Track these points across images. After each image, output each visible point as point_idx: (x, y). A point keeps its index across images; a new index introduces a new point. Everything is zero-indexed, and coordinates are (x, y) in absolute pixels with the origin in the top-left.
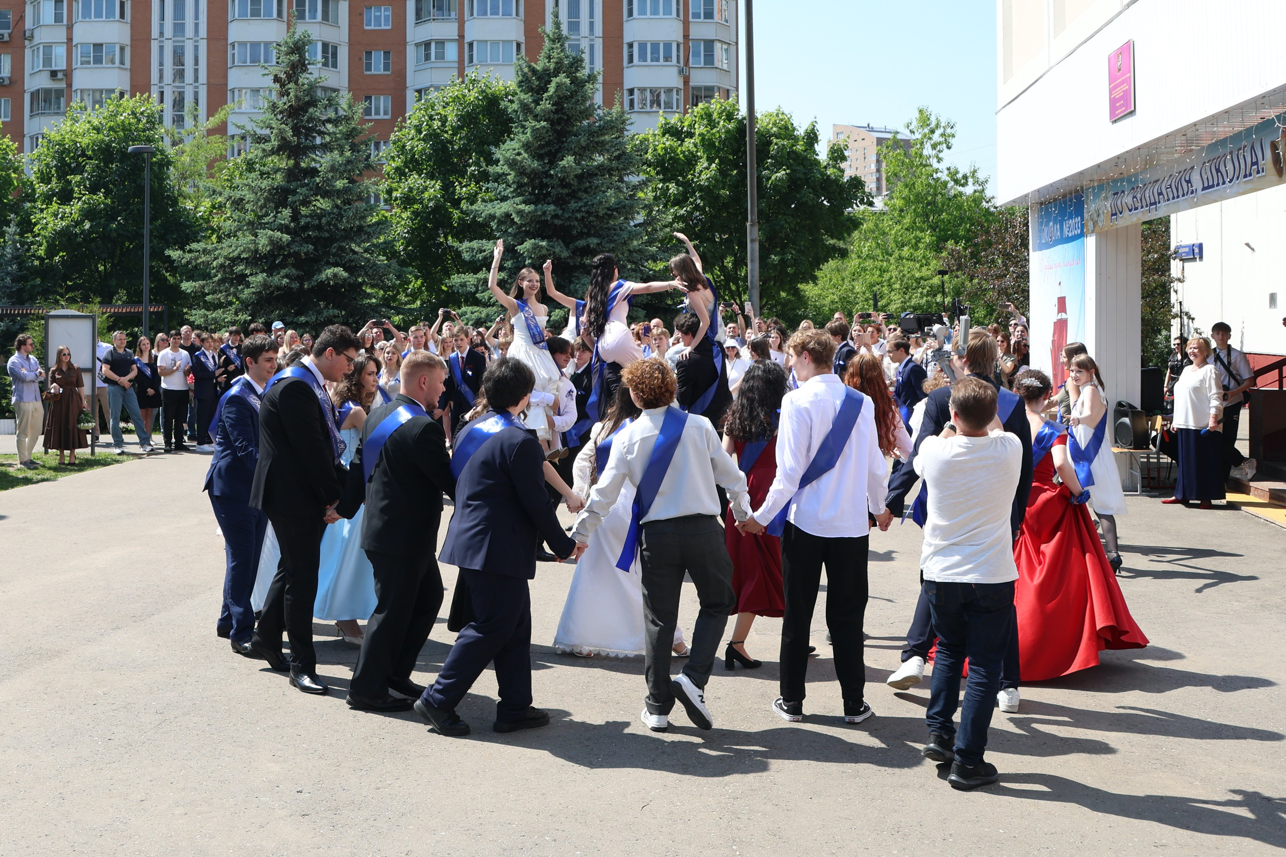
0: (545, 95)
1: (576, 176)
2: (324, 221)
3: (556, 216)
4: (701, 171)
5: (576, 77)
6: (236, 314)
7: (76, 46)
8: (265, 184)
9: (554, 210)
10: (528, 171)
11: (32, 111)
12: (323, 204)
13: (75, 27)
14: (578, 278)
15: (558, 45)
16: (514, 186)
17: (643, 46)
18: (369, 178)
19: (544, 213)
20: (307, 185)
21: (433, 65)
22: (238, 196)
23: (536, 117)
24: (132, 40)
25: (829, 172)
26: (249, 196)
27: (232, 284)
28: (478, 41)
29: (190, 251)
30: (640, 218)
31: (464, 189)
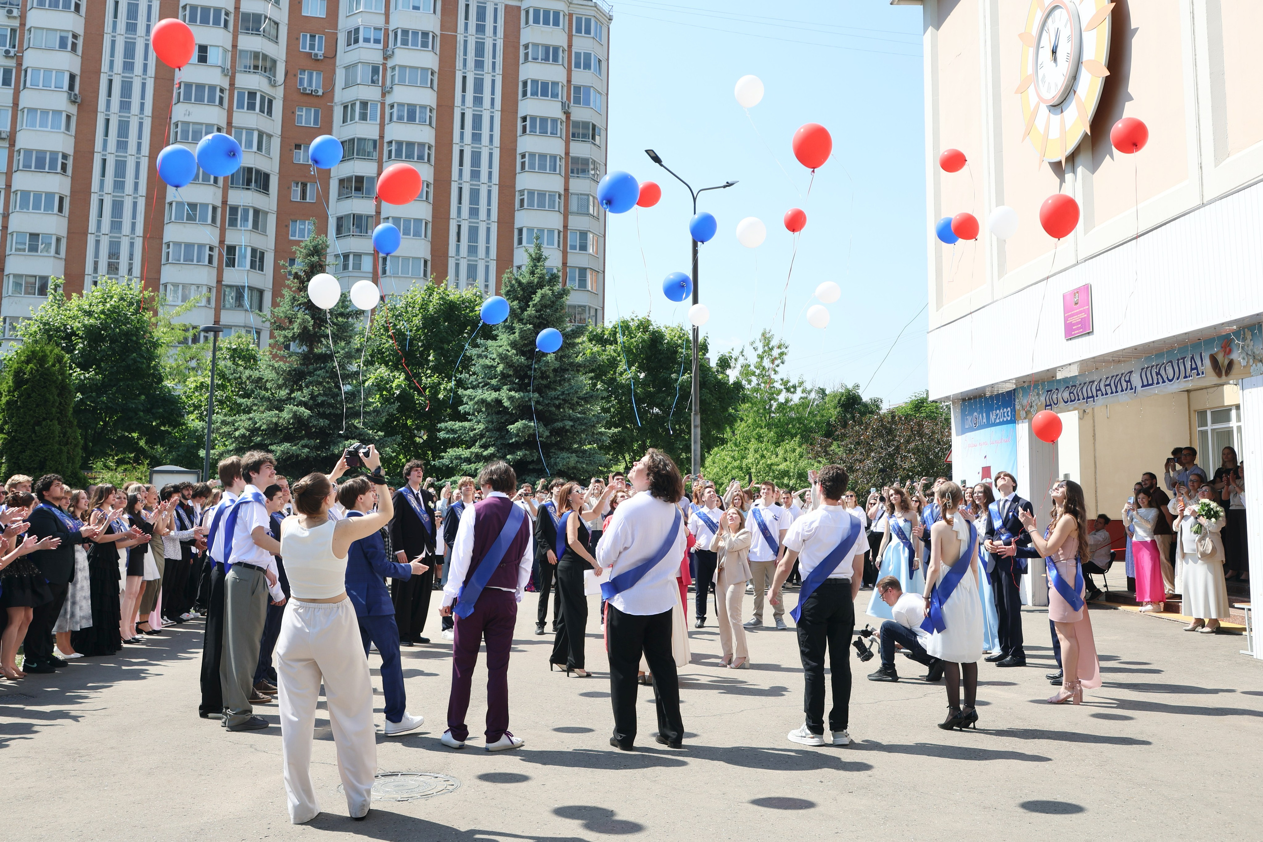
0: (531, 303)
3: (538, 403)
5: (554, 290)
7: (11, 233)
8: (285, 366)
9: (537, 398)
10: (518, 364)
13: (12, 217)
16: (499, 376)
19: (529, 400)
20: (323, 368)
21: (351, 274)
23: (523, 321)
24: (68, 232)
25: (720, 377)
31: (429, 379)
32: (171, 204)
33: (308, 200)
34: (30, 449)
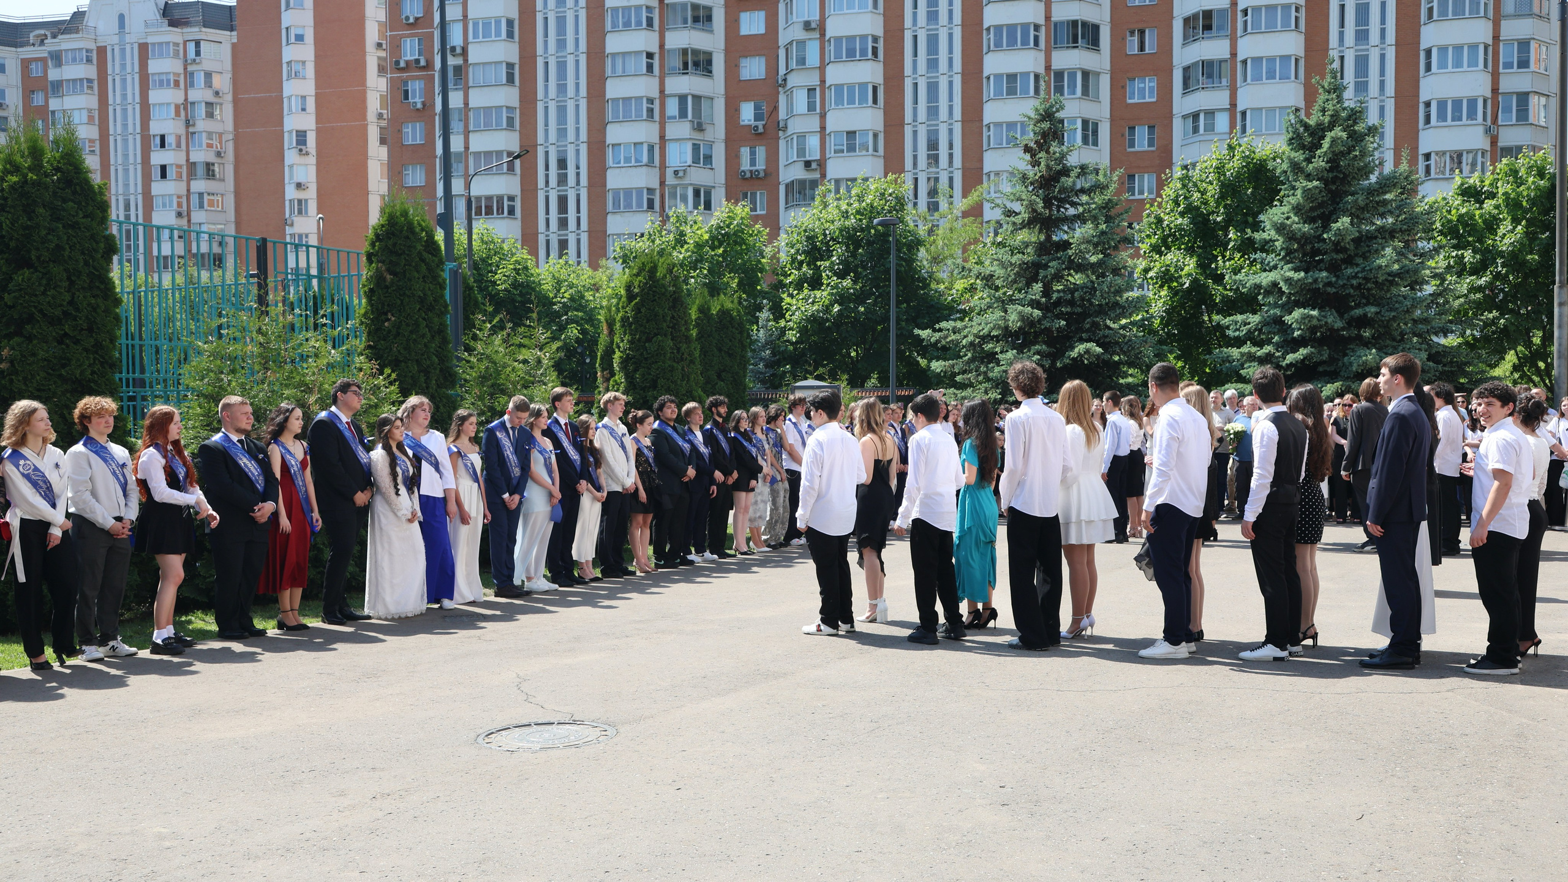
0: (1318, 152)
1: (1353, 240)
2: (1076, 294)
3: (1329, 284)
4: (1505, 235)
5: (1355, 132)
6: (986, 393)
7: (829, 134)
8: (1016, 259)
9: (1327, 278)
10: (1299, 235)
11: (787, 203)
12: (1078, 279)
13: (828, 115)
14: (1353, 350)
15: (1334, 96)
16: (1283, 254)
17: (1442, 104)
18: (1126, 249)
19: (1316, 281)
20: (1059, 259)
21: (1202, 138)
22: (988, 272)
23: (1309, 177)
24: (885, 126)
26: (999, 272)
27: (982, 363)
28: (1252, 109)
29: (940, 330)
30: (1429, 289)
31: (1227, 263)
32: (988, 78)
33: (1147, 51)
34: (644, 367)
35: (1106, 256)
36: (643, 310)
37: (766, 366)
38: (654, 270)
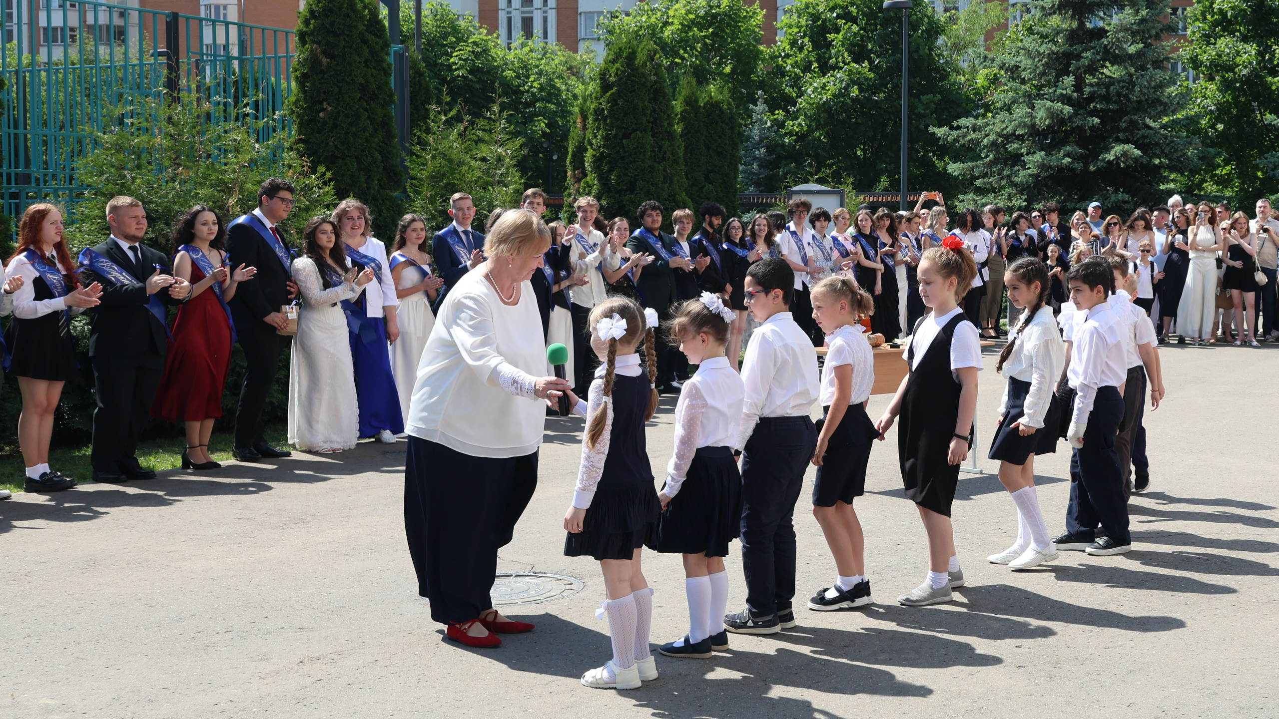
2: (1112, 89)
6: (1010, 199)
8: (1045, 48)
12: (1112, 71)
18: (1168, 38)
20: (1093, 48)
22: (1013, 63)
26: (1026, 62)
27: (1006, 165)
29: (958, 128)
34: (620, 167)
35: (1147, 46)
36: (620, 102)
37: (760, 166)
38: (632, 55)
